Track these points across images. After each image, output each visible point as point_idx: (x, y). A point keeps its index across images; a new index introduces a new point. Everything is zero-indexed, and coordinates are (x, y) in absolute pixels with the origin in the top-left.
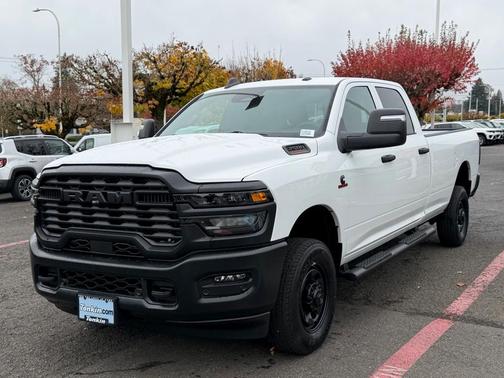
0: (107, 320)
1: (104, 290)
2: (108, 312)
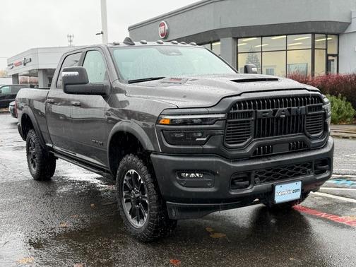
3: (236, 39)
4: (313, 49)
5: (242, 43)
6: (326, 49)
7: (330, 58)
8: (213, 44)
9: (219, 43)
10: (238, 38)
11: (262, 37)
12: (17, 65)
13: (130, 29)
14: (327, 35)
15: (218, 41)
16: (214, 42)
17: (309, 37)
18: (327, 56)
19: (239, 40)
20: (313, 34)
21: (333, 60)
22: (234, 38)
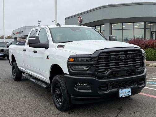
0: (129, 95)
1: (125, 86)
2: (129, 92)
3: (111, 24)
4: (145, 29)
5: (114, 26)
6: (151, 29)
7: (152, 33)
8: (101, 26)
9: (104, 25)
10: (112, 24)
11: (123, 23)
12: (17, 33)
13: (66, 19)
14: (151, 23)
15: (104, 24)
16: (102, 25)
17: (143, 23)
18: (151, 32)
19: (113, 24)
20: (145, 22)
21: (154, 34)
22: (110, 23)
